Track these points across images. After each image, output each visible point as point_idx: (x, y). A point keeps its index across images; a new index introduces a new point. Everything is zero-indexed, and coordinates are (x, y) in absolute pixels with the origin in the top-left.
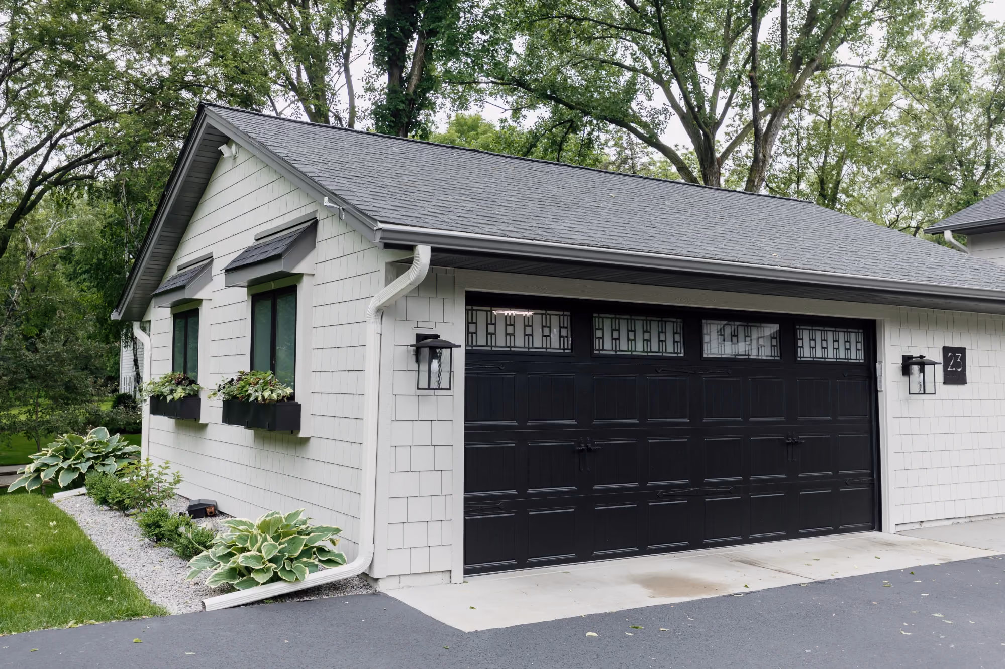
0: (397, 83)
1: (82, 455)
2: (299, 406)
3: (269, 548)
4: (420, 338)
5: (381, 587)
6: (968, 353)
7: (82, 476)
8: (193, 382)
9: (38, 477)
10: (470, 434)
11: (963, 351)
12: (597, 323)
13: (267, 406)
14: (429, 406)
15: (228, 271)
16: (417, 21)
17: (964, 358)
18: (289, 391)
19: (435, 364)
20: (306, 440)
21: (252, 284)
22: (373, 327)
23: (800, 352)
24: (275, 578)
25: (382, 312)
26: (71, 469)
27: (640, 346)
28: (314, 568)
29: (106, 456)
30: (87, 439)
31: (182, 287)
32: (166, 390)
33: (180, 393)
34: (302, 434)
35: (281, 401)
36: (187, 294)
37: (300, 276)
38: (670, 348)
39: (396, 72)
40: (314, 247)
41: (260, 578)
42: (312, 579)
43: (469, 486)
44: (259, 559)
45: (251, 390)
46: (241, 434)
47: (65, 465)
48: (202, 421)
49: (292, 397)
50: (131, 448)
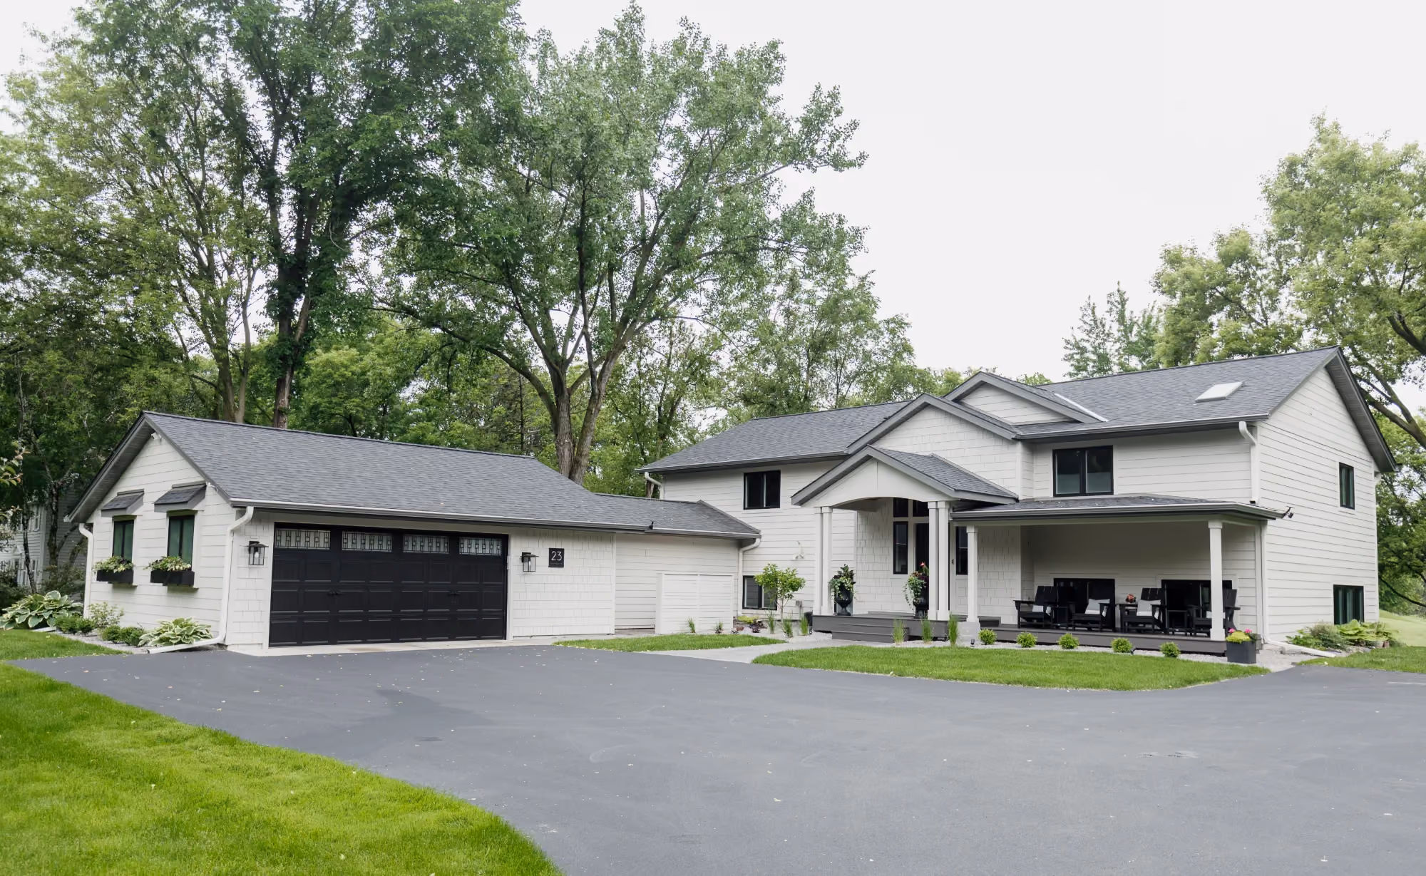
0: (285, 333)
1: (44, 608)
2: (193, 574)
3: (178, 630)
4: (251, 543)
5: (229, 649)
6: (565, 552)
7: (45, 620)
8: (129, 562)
9: (14, 621)
10: (274, 585)
11: (562, 550)
12: (344, 536)
13: (179, 573)
14: (256, 572)
15: (156, 504)
16: (304, 283)
17: (563, 554)
18: (189, 566)
19: (257, 554)
20: (197, 589)
21: (169, 513)
22: (228, 539)
23: (461, 550)
24: (180, 642)
25: (233, 531)
26: (37, 616)
27: (367, 547)
28: (197, 639)
29: (60, 609)
30: (46, 598)
31: (125, 509)
32: (112, 567)
33: (122, 568)
34: (195, 586)
35: (184, 570)
36: (128, 513)
37: (196, 511)
38: (385, 548)
39: (286, 324)
40: (204, 497)
41: (174, 642)
42: (196, 644)
43: (272, 609)
44: (174, 635)
45: (169, 565)
46: (160, 588)
47: (33, 613)
48: (134, 584)
49: (190, 569)
50: (76, 604)
